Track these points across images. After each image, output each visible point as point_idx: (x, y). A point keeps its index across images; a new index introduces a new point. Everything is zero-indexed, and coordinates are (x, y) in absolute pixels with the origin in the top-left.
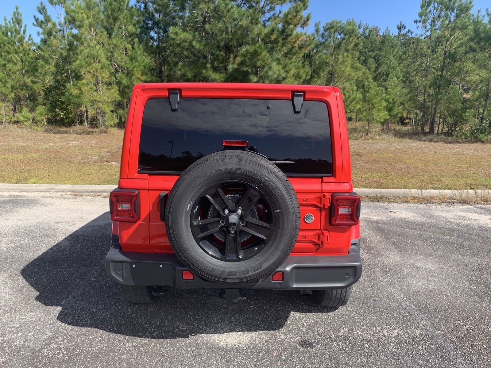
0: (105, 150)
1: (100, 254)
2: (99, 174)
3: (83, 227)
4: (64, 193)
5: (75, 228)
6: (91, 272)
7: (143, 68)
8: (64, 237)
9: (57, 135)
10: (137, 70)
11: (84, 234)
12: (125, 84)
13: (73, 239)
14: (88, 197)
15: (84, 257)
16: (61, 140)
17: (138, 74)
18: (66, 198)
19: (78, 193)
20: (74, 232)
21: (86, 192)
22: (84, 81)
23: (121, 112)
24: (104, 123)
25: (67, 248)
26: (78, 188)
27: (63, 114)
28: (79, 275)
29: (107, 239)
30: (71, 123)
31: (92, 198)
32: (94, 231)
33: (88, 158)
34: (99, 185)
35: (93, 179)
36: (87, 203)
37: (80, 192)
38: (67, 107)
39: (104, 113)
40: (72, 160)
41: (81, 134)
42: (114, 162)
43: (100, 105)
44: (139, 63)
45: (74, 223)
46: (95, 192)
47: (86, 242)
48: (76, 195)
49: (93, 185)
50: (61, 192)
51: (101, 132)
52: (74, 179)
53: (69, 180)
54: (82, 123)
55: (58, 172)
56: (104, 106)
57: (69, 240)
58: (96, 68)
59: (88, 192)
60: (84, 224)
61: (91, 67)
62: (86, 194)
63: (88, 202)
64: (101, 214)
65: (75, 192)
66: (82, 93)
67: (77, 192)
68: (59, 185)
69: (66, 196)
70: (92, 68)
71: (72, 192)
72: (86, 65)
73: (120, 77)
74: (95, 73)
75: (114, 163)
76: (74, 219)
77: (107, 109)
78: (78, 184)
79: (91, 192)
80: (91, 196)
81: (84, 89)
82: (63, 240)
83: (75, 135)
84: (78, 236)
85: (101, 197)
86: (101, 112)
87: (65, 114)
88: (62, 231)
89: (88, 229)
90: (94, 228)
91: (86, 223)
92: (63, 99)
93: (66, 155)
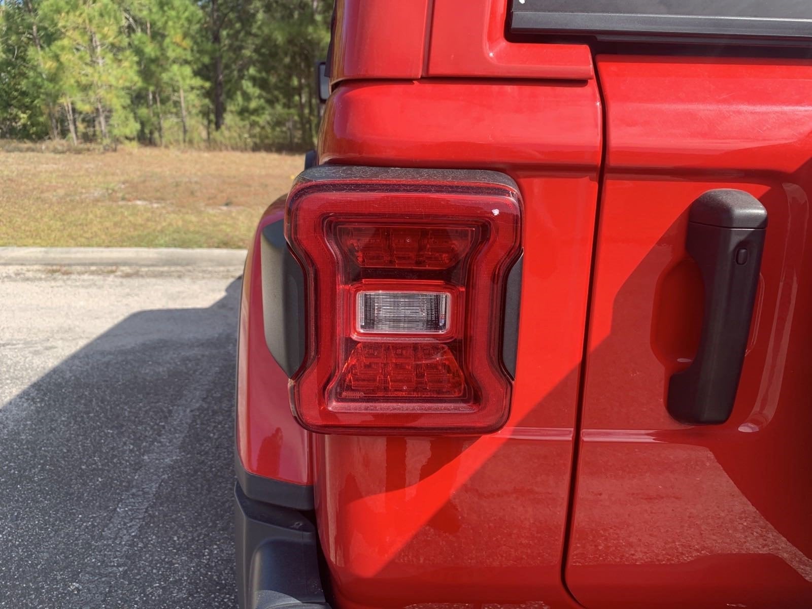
0: (117, 178)
1: (131, 451)
2: (107, 224)
3: (74, 357)
4: (25, 268)
5: (51, 362)
6: (107, 533)
7: (186, 24)
8: (16, 391)
9: (13, 155)
10: (174, 28)
11: (77, 379)
12: (150, 55)
13: (45, 394)
14: (86, 277)
15: (82, 463)
16: (21, 162)
17: (174, 35)
18: (28, 279)
19: (58, 268)
20: (47, 371)
21: (78, 264)
22: (65, 42)
23: (143, 111)
24: (110, 132)
25: (24, 429)
26: (58, 256)
27: (25, 116)
28: (62, 546)
29: (148, 394)
30: (42, 135)
31: (96, 278)
32: (107, 367)
33: (81, 193)
34: (110, 249)
35: (96, 235)
36: (82, 291)
37: (65, 265)
38: (32, 102)
39: (110, 111)
40: (43, 196)
41: (63, 152)
42: (139, 199)
43: (102, 92)
44: (178, 13)
45: (49, 344)
46: (102, 264)
47: (85, 405)
48: (54, 271)
49: (95, 249)
50: (17, 264)
51: (105, 149)
52: (49, 235)
53: (36, 238)
54: (64, 133)
55: (8, 220)
56: (109, 96)
57: (33, 399)
58: (89, 15)
59: (84, 264)
60: (78, 348)
61: (78, 13)
62: (79, 268)
63: (86, 287)
64: (121, 318)
65: (52, 265)
66: (61, 66)
67: (56, 265)
68: (10, 249)
69: (30, 275)
70: (81, 14)
71: (45, 264)
72: (69, 7)
73: (139, 40)
74: (88, 27)
75: (139, 202)
76: (49, 334)
77: (117, 102)
78: (57, 246)
79: (92, 264)
80: (92, 273)
81: (64, 58)
82: (15, 399)
83: (52, 155)
84: (61, 384)
85: (116, 276)
86: (103, 107)
87: (30, 118)
88: (12, 370)
89: (88, 364)
90: (106, 359)
91: (82, 343)
92: (24, 85)
93: (31, 187)
